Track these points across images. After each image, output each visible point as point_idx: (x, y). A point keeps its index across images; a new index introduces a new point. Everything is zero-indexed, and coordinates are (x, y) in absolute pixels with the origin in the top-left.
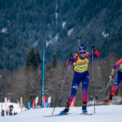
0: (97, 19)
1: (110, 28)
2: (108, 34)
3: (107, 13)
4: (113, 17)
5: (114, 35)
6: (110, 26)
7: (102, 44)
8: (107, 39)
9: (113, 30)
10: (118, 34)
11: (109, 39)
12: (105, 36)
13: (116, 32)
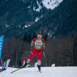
0: (3, 17)
1: (10, 22)
2: (9, 26)
3: (8, 14)
4: (11, 17)
5: (12, 26)
6: (10, 21)
7: (5, 30)
8: (8, 28)
9: (11, 23)
10: (14, 26)
11: (9, 28)
12: (7, 26)
13: (13, 25)
